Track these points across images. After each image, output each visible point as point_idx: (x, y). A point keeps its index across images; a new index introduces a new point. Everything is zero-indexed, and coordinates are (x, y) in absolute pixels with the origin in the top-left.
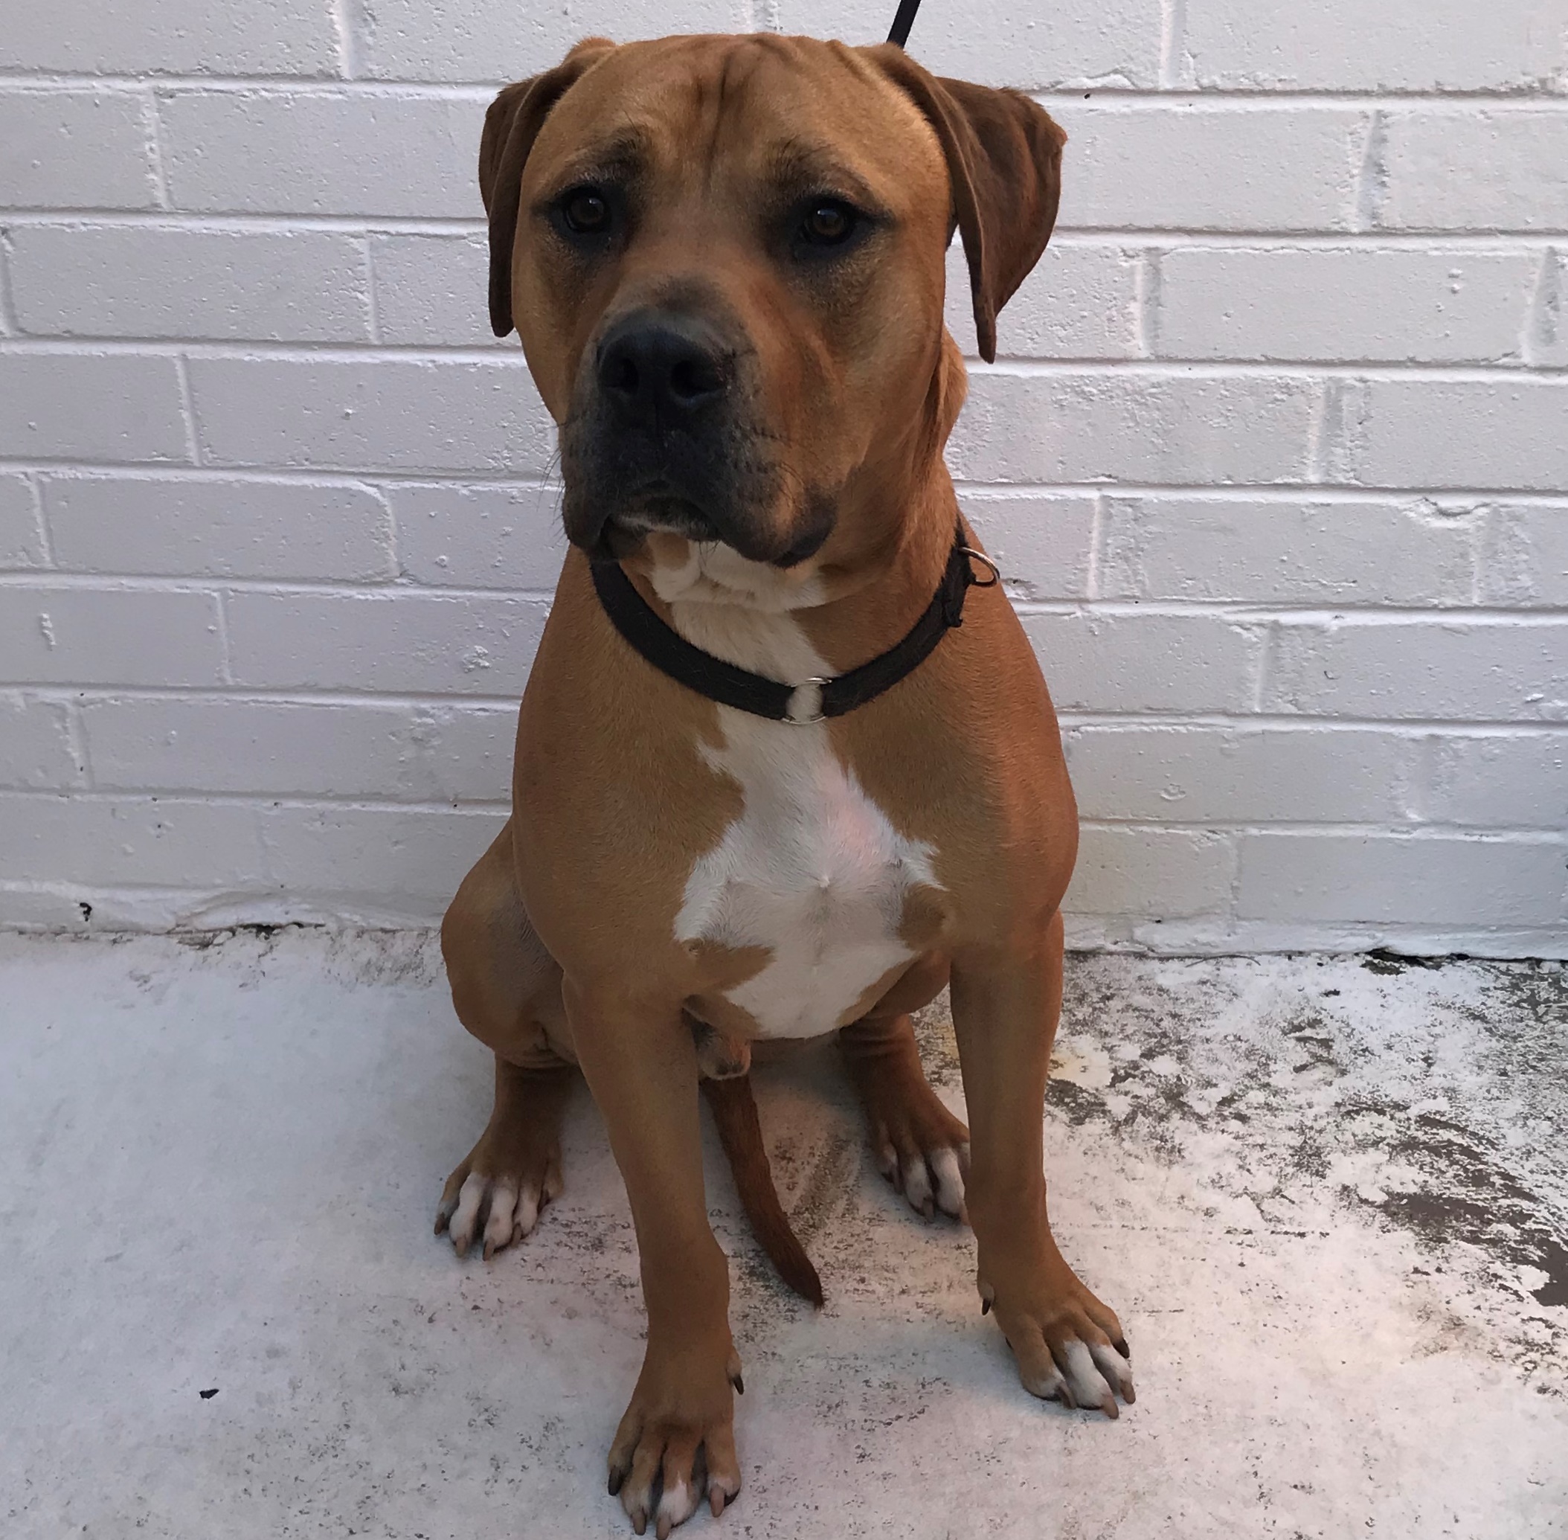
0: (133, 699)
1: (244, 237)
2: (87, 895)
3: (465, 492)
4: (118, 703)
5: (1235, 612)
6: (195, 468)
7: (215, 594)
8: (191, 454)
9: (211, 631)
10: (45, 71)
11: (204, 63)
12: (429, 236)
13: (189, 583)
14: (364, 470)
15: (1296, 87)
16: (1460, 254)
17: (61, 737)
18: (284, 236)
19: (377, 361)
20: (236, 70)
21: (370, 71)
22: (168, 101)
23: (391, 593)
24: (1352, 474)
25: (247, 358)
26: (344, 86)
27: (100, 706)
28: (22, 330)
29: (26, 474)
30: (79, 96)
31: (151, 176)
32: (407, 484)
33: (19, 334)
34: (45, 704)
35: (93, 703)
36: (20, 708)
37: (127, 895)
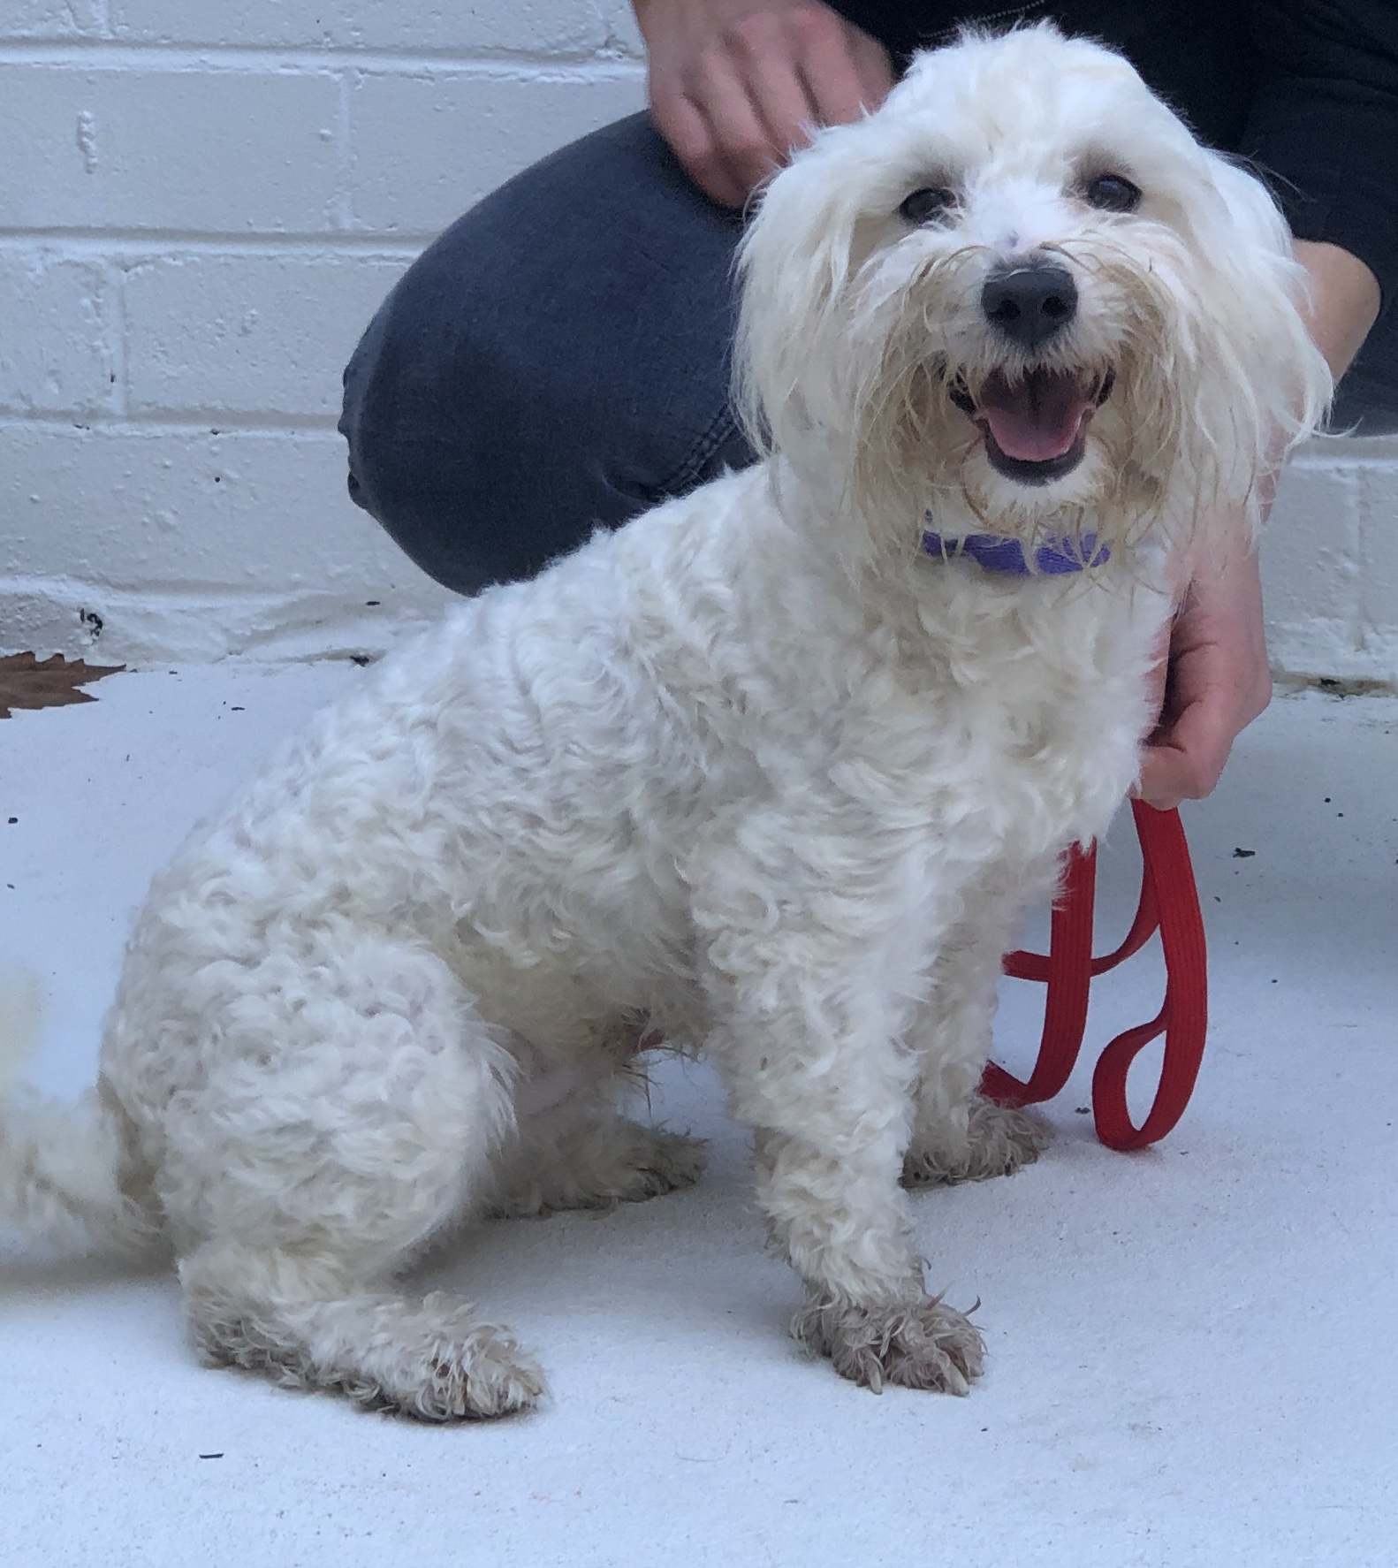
0: (199, 255)
2: (97, 600)
4: (180, 263)
7: (336, 77)
9: (323, 137)
13: (299, 60)
17: (90, 320)
23: (590, 73)
27: (151, 267)
34: (68, 262)
35: (141, 262)
36: (32, 270)
37: (156, 603)
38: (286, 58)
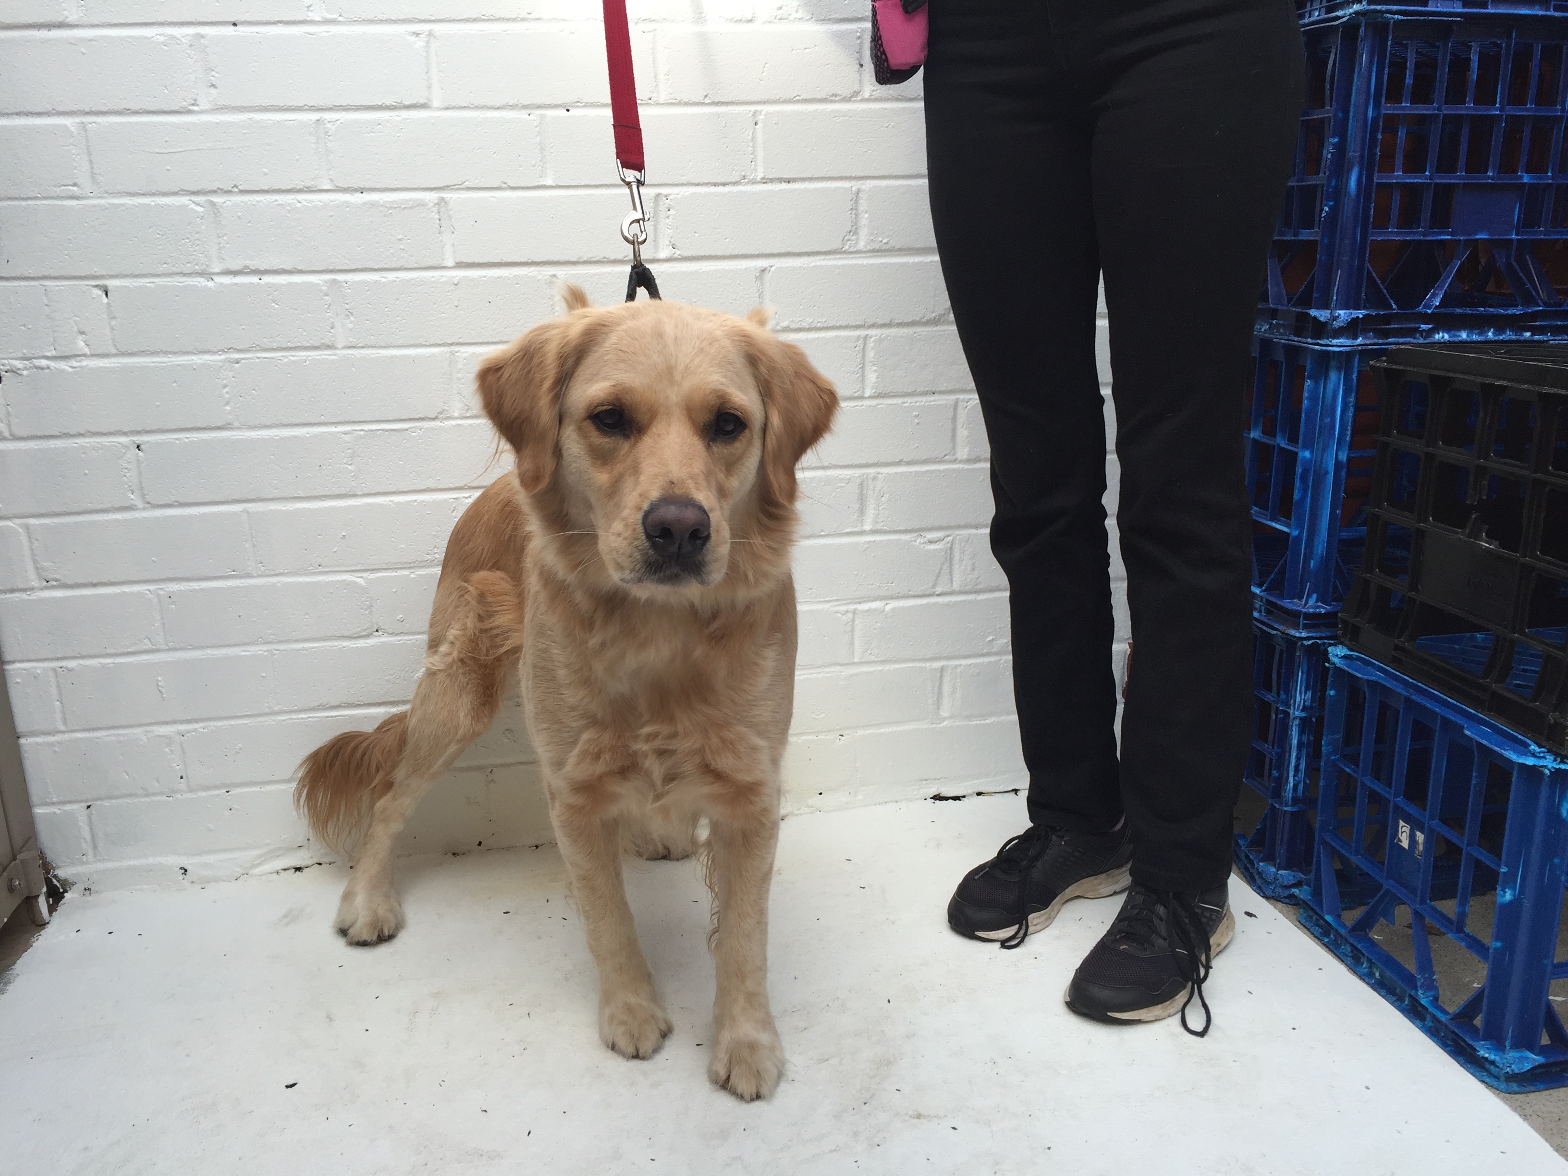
0: (214, 726)
1: (281, 438)
2: (185, 862)
3: (412, 576)
4: (206, 730)
5: (836, 606)
6: (253, 577)
7: (265, 654)
8: (250, 568)
9: (263, 677)
10: (165, 353)
11: (257, 343)
12: (387, 431)
13: (249, 648)
14: (353, 568)
15: (825, 325)
16: (918, 404)
17: (169, 757)
18: (305, 436)
19: (360, 504)
20: (275, 345)
21: (351, 342)
22: (237, 365)
23: (371, 641)
24: (882, 524)
25: (284, 509)
26: (338, 352)
27: (193, 733)
28: (148, 503)
29: (149, 590)
30: (184, 365)
31: (228, 408)
32: (379, 575)
33: (148, 506)
34: (159, 736)
35: (189, 732)
36: (142, 740)
37: (211, 859)
38: (243, 648)
